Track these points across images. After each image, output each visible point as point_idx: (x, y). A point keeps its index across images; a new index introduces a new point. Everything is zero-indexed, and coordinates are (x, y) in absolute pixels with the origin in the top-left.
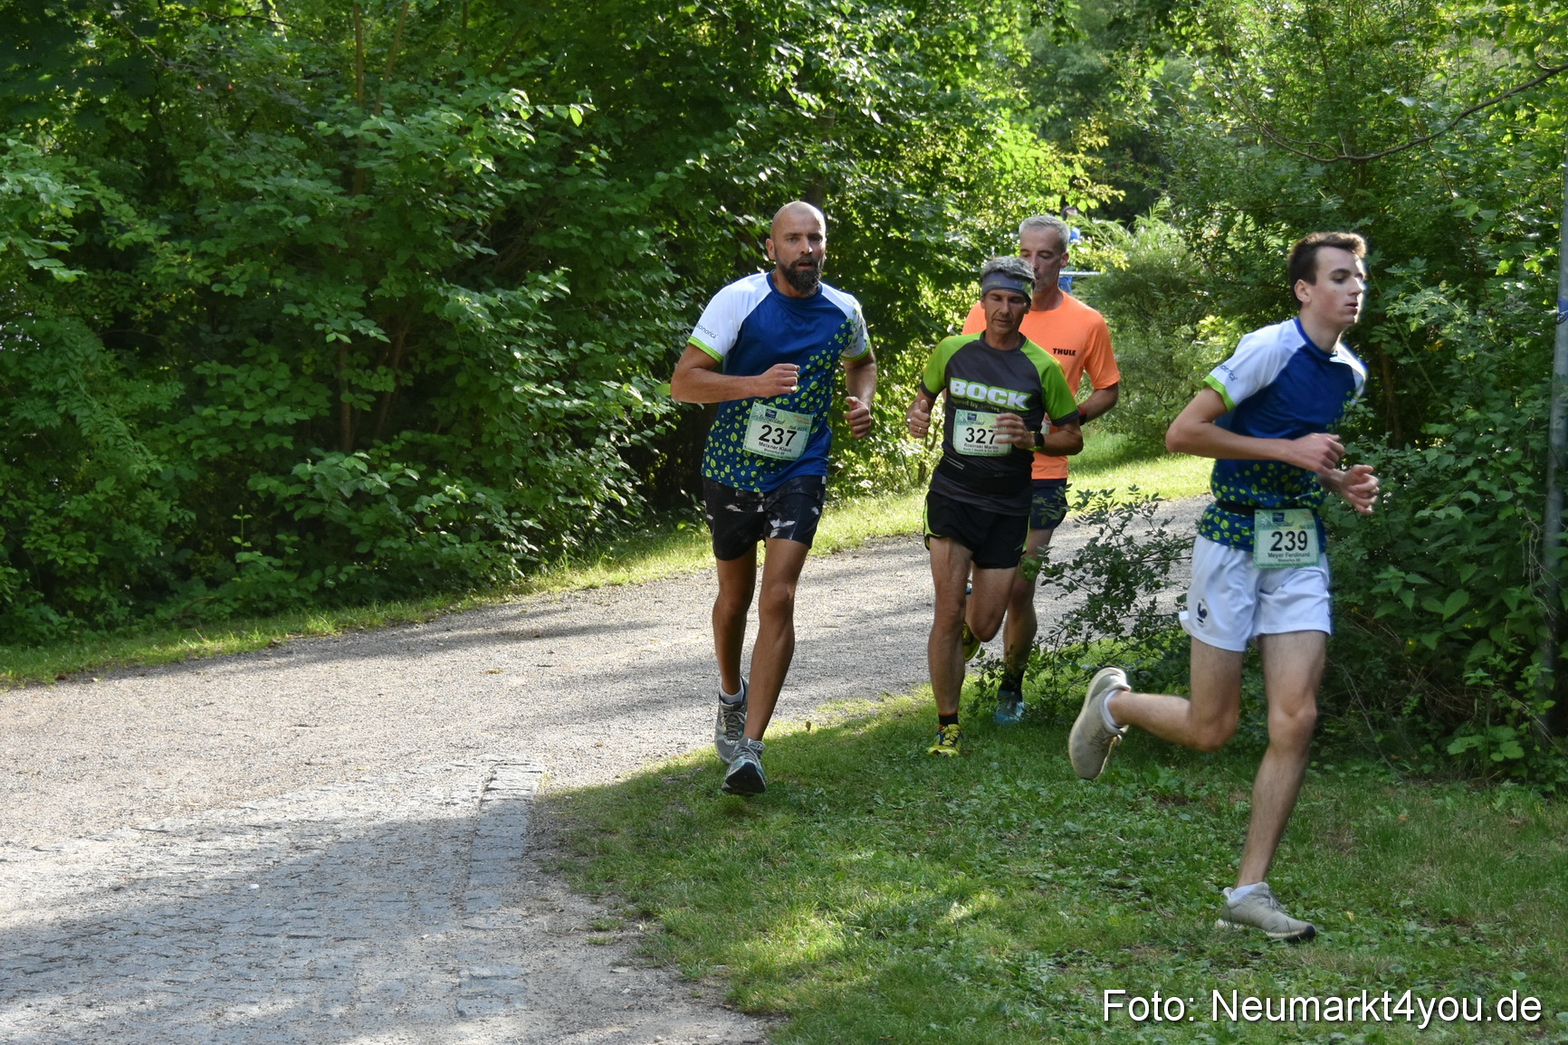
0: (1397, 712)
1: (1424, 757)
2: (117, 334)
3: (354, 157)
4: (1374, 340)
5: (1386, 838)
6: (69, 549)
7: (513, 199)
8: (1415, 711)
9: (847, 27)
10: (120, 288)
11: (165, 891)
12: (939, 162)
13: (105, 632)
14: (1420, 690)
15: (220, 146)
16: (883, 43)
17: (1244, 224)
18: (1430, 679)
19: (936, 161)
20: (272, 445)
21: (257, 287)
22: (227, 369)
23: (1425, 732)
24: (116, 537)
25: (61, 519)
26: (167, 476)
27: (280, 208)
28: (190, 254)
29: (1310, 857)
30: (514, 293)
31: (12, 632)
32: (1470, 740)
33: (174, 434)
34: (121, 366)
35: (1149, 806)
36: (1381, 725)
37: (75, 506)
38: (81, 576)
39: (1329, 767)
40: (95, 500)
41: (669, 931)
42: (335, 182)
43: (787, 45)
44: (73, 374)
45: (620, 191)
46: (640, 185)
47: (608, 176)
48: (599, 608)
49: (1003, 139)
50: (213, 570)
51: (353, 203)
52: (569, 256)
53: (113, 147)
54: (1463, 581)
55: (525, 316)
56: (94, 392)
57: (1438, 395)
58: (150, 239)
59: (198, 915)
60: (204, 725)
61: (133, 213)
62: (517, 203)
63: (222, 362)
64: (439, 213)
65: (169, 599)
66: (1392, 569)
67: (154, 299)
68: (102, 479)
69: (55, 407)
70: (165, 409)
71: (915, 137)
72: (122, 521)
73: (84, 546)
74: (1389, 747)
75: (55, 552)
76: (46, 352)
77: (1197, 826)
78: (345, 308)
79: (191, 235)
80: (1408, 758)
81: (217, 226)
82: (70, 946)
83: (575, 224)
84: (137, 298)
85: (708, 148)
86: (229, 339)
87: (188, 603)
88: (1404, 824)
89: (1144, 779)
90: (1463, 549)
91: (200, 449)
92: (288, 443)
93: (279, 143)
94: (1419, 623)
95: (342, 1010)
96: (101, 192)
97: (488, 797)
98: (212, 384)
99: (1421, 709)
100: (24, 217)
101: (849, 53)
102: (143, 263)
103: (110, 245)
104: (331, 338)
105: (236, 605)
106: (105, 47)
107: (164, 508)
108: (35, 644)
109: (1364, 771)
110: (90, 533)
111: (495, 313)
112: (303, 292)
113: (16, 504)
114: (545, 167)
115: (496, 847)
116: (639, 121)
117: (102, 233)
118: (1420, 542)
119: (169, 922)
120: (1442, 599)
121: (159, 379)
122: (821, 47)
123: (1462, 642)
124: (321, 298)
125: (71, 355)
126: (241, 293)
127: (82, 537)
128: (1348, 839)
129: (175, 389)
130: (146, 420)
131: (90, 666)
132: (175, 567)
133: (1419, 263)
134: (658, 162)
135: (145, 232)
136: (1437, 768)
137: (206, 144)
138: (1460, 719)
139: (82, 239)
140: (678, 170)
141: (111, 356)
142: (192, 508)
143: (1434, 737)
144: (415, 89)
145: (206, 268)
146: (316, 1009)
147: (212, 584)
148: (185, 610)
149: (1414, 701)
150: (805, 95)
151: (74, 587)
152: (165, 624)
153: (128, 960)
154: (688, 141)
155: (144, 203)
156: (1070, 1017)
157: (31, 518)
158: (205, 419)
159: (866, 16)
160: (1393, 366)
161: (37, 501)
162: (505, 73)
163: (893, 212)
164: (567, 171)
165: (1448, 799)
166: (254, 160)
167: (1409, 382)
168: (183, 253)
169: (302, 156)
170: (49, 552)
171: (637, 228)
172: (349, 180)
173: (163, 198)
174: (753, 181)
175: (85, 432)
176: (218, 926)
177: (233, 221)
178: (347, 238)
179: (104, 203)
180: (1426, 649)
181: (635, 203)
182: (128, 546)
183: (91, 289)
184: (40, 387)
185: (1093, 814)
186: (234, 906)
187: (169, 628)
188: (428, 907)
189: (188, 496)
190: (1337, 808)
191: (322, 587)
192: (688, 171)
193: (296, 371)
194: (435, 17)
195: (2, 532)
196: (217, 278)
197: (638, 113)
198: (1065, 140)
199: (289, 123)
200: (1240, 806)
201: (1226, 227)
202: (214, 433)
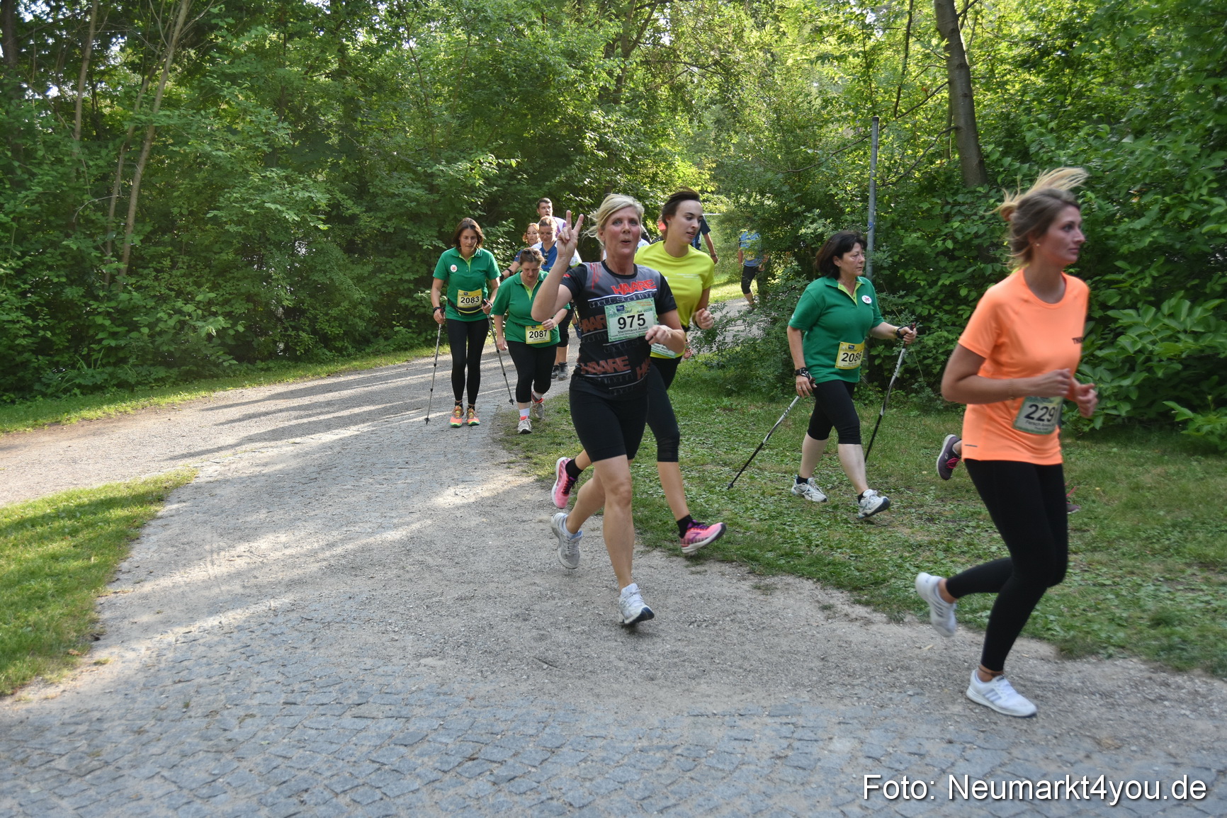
2: (350, 248)
3: (432, 180)
6: (332, 328)
7: (492, 194)
10: (350, 231)
12: (656, 175)
13: (346, 358)
15: (383, 178)
17: (756, 197)
20: (406, 287)
21: (397, 230)
22: (389, 260)
24: (350, 323)
25: (329, 317)
26: (368, 300)
27: (405, 200)
28: (373, 217)
31: (312, 359)
33: (370, 284)
34: (351, 260)
35: (719, 412)
37: (334, 312)
38: (336, 338)
40: (341, 309)
42: (425, 189)
43: (593, 133)
44: (332, 263)
46: (540, 187)
47: (528, 184)
49: (678, 166)
50: (386, 334)
51: (433, 197)
52: (513, 214)
53: (345, 179)
55: (499, 237)
56: (340, 270)
58: (358, 213)
61: (352, 203)
62: (494, 195)
63: (388, 257)
64: (464, 200)
65: (370, 345)
67: (362, 235)
68: (344, 302)
69: (325, 276)
70: (366, 275)
71: (644, 166)
72: (352, 317)
73: (338, 327)
75: (328, 329)
76: (322, 256)
78: (431, 236)
79: (374, 210)
81: (383, 207)
82: (319, 473)
83: (516, 202)
84: (355, 235)
85: (564, 173)
86: (390, 248)
87: (377, 346)
89: (718, 402)
91: (380, 289)
92: (412, 286)
93: (404, 176)
96: (339, 196)
98: (383, 265)
100: (308, 207)
101: (618, 136)
102: (356, 221)
103: (343, 215)
104: (425, 247)
105: (395, 347)
106: (340, 141)
107: (367, 312)
108: (321, 363)
110: (340, 322)
111: (487, 234)
112: (414, 230)
114: (504, 182)
117: (339, 209)
121: (365, 264)
122: (606, 134)
124: (421, 232)
125: (331, 256)
126: (392, 231)
127: (337, 324)
129: (370, 268)
130: (360, 279)
132: (372, 333)
135: (357, 210)
139: (334, 213)
141: (346, 256)
142: (377, 311)
144: (454, 154)
145: (379, 222)
146: (405, 494)
147: (386, 339)
150: (600, 152)
151: (335, 342)
152: (368, 354)
155: (357, 199)
157: (318, 317)
158: (381, 279)
161: (320, 310)
162: (485, 147)
164: (511, 182)
166: (394, 183)
168: (371, 217)
169: (412, 180)
172: (432, 189)
173: (364, 197)
174: (581, 184)
175: (337, 285)
177: (389, 204)
178: (431, 210)
179: (340, 200)
182: (354, 326)
183: (338, 232)
184: (320, 269)
187: (370, 355)
188: (450, 456)
189: (375, 306)
191: (426, 339)
193: (414, 259)
194: (463, 126)
195: (308, 322)
196: (382, 226)
197: (538, 160)
198: (699, 165)
199: (409, 168)
200: (752, 411)
201: (749, 198)
202: (385, 283)
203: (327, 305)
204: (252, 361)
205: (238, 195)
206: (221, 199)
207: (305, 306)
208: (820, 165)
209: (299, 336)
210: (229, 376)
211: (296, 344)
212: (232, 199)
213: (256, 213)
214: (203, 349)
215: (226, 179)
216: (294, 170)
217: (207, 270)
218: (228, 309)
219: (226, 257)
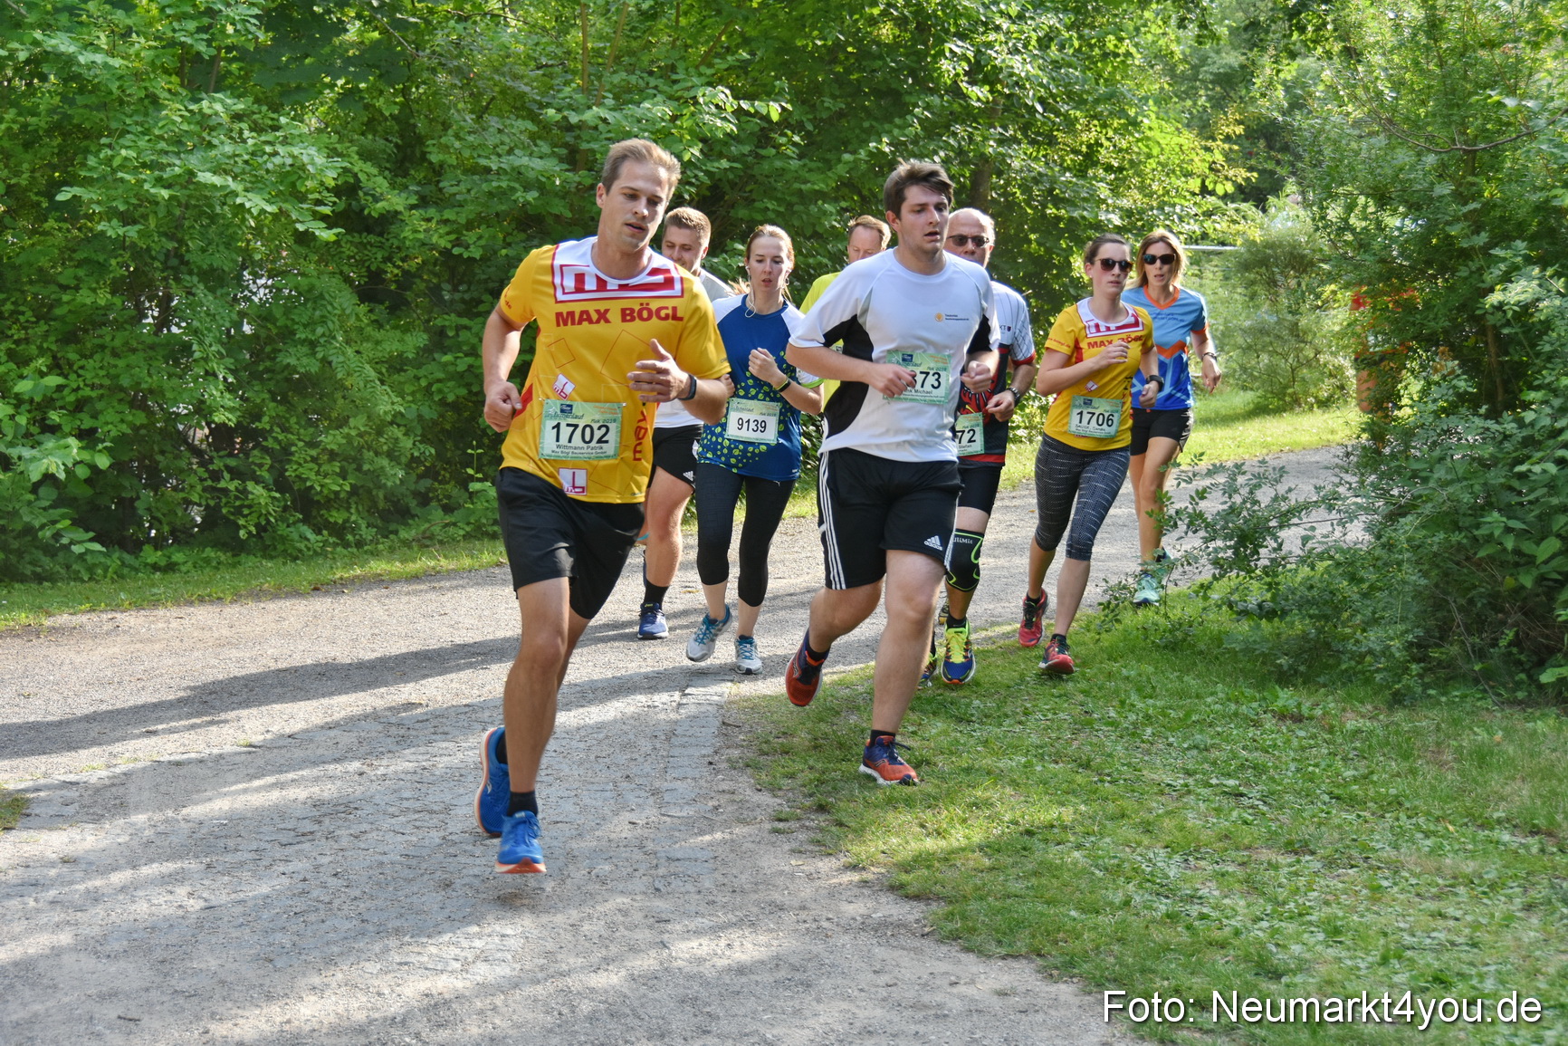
0: (1494, 644)
1: (1518, 685)
2: (370, 291)
3: (578, 137)
4: (1478, 312)
5: (1482, 757)
6: (325, 477)
7: (717, 177)
8: (1510, 644)
9: (1014, 28)
10: (374, 250)
11: (403, 776)
12: (1094, 147)
13: (355, 550)
14: (1516, 624)
15: (462, 128)
16: (1044, 43)
17: (1365, 206)
18: (1525, 614)
19: (1089, 146)
21: (491, 251)
22: (465, 321)
23: (1520, 663)
24: (366, 467)
25: (318, 450)
26: (411, 415)
27: (513, 184)
28: (434, 221)
29: (1413, 772)
30: (716, 260)
31: (275, 548)
32: (1558, 670)
33: (417, 378)
34: (373, 317)
35: (1269, 723)
36: (1481, 654)
37: (332, 440)
38: (333, 501)
39: (1432, 692)
40: (348, 434)
41: (841, 824)
42: (561, 160)
43: (960, 43)
44: (330, 324)
45: (810, 170)
46: (829, 165)
47: (800, 157)
48: (785, 538)
49: (1150, 129)
50: (449, 497)
51: (577, 179)
53: (369, 127)
54: (1555, 528)
56: (348, 342)
57: (1537, 361)
58: (400, 208)
59: (430, 798)
60: (439, 633)
61: (386, 184)
62: (720, 180)
63: (460, 315)
65: (410, 522)
66: (1496, 514)
67: (403, 260)
68: (355, 417)
69: (314, 354)
70: (411, 356)
71: (1070, 124)
72: (371, 453)
73: (338, 474)
74: (1487, 675)
75: (314, 481)
76: (309, 305)
77: (1312, 742)
79: (436, 203)
80: (1505, 687)
81: (458, 197)
82: (320, 822)
83: (771, 198)
84: (388, 259)
85: (889, 132)
86: (467, 297)
87: (427, 525)
88: (1498, 744)
89: (1264, 699)
90: (1555, 501)
91: (440, 391)
93: (512, 126)
94: (1517, 565)
95: (552, 884)
96: (359, 166)
97: (684, 701)
98: (451, 334)
99: (1516, 642)
100: (293, 185)
101: (1017, 51)
102: (393, 228)
103: (366, 212)
105: (468, 529)
106: (367, 38)
107: (407, 443)
108: (296, 558)
109: (1463, 697)
110: (344, 463)
113: (280, 437)
114: (746, 149)
115: (691, 745)
116: (828, 108)
117: (358, 201)
118: (1520, 493)
119: (406, 804)
120: (1538, 544)
121: (406, 330)
122: (989, 45)
123: (1556, 581)
125: (329, 308)
127: (336, 466)
128: (1448, 756)
129: (419, 339)
130: (395, 366)
131: (341, 579)
132: (416, 494)
133: (1521, 245)
134: (846, 145)
135: (396, 201)
136: (1530, 695)
137: (450, 126)
138: (1552, 651)
139: (342, 205)
140: (862, 151)
141: (363, 308)
142: (431, 443)
143: (1527, 667)
144: (633, 79)
145: (448, 233)
147: (448, 509)
148: (424, 532)
149: (1510, 634)
150: (975, 88)
151: (328, 510)
152: (407, 544)
153: (370, 836)
154: (872, 126)
155: (396, 176)
156: (1195, 910)
157: (293, 449)
158: (445, 365)
159: (1032, 18)
160: (1497, 336)
161: (298, 434)
162: (710, 65)
163: (1051, 191)
164: (763, 152)
165: (1539, 722)
166: (491, 142)
167: (1511, 350)
168: (429, 220)
169: (534, 137)
170: (308, 479)
171: (824, 202)
172: (574, 159)
173: (412, 172)
175: (340, 376)
176: (447, 809)
177: (473, 193)
179: (360, 175)
180: (1523, 587)
181: (824, 181)
182: (376, 475)
183: (348, 250)
184: (303, 336)
185: (1219, 729)
186: (462, 791)
187: (410, 547)
190: (1438, 729)
192: (871, 154)
194: (651, 15)
195: (268, 461)
196: (457, 243)
197: (828, 102)
198: (1205, 129)
199: (522, 107)
200: (1351, 725)
201: (1350, 208)
202: (451, 377)
203: (310, 423)
204: (134, 546)
205: (132, 154)
206: (92, 161)
207: (264, 424)
208: (1532, 135)
209: (245, 492)
210: (83, 581)
211: (238, 511)
212: (116, 163)
213: (172, 198)
214: (24, 511)
215: (102, 115)
216: (257, 101)
217: (43, 327)
218: (87, 423)
219: (88, 301)
